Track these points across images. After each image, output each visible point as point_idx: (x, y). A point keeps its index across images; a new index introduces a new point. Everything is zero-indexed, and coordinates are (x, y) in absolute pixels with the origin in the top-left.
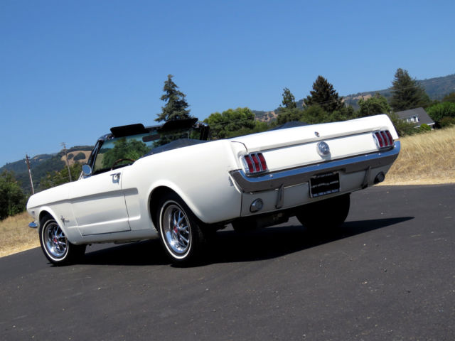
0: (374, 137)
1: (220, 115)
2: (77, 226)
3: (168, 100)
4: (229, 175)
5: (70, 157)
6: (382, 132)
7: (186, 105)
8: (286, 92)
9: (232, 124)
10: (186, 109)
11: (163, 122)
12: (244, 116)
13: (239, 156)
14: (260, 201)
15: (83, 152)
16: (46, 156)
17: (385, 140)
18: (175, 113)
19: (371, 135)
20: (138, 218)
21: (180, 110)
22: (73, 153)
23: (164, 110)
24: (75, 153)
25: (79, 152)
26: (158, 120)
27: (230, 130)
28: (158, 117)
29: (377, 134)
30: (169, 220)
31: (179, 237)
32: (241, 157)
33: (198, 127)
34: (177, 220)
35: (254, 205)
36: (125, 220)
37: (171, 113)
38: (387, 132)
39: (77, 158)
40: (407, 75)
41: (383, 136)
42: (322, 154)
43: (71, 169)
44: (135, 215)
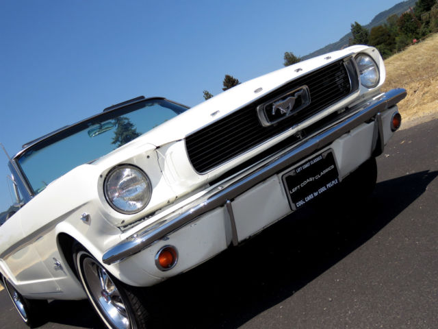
3: (117, 125)
7: (131, 125)
8: (205, 94)
10: (133, 129)
18: (125, 134)
21: (128, 131)
23: (116, 134)
28: (113, 141)
37: (122, 134)
40: (293, 55)
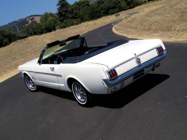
0: (156, 50)
1: (78, 2)
2: (38, 81)
4: (102, 81)
5: (30, 19)
6: (159, 48)
9: (82, 5)
11: (59, 6)
12: (86, 2)
13: (106, 72)
14: (115, 88)
15: (33, 17)
16: (22, 19)
17: (161, 50)
18: (63, 2)
19: (155, 49)
20: (63, 85)
22: (30, 18)
23: (59, 2)
24: (31, 18)
25: (32, 17)
26: (57, 5)
27: (82, 7)
28: (57, 4)
29: (157, 49)
30: (76, 89)
31: (81, 95)
32: (107, 73)
33: (80, 38)
34: (79, 89)
35: (113, 90)
36: (58, 84)
37: (61, 2)
38: (161, 47)
39: (32, 19)
41: (160, 49)
42: (137, 63)
43: (30, 25)
44: (62, 84)
